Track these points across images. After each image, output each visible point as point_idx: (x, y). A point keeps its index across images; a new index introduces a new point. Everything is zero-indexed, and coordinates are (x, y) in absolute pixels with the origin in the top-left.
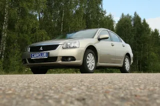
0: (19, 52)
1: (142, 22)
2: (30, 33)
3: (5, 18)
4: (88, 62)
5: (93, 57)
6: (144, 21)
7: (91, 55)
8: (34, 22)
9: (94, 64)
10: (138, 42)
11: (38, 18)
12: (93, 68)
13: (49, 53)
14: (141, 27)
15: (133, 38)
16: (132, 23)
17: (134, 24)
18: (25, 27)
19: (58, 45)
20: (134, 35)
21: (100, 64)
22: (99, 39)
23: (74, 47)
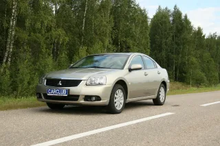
0: (29, 57)
1: (183, 17)
2: (43, 32)
3: (14, 11)
4: (115, 101)
5: (122, 93)
6: (186, 17)
7: (120, 91)
8: (50, 18)
9: (122, 101)
10: (176, 43)
11: (54, 9)
12: (121, 106)
13: (69, 90)
14: (182, 24)
15: (170, 38)
16: (171, 19)
17: (173, 20)
18: (38, 25)
19: (80, 81)
20: (172, 34)
21: (129, 100)
22: (130, 70)
23: (99, 84)
